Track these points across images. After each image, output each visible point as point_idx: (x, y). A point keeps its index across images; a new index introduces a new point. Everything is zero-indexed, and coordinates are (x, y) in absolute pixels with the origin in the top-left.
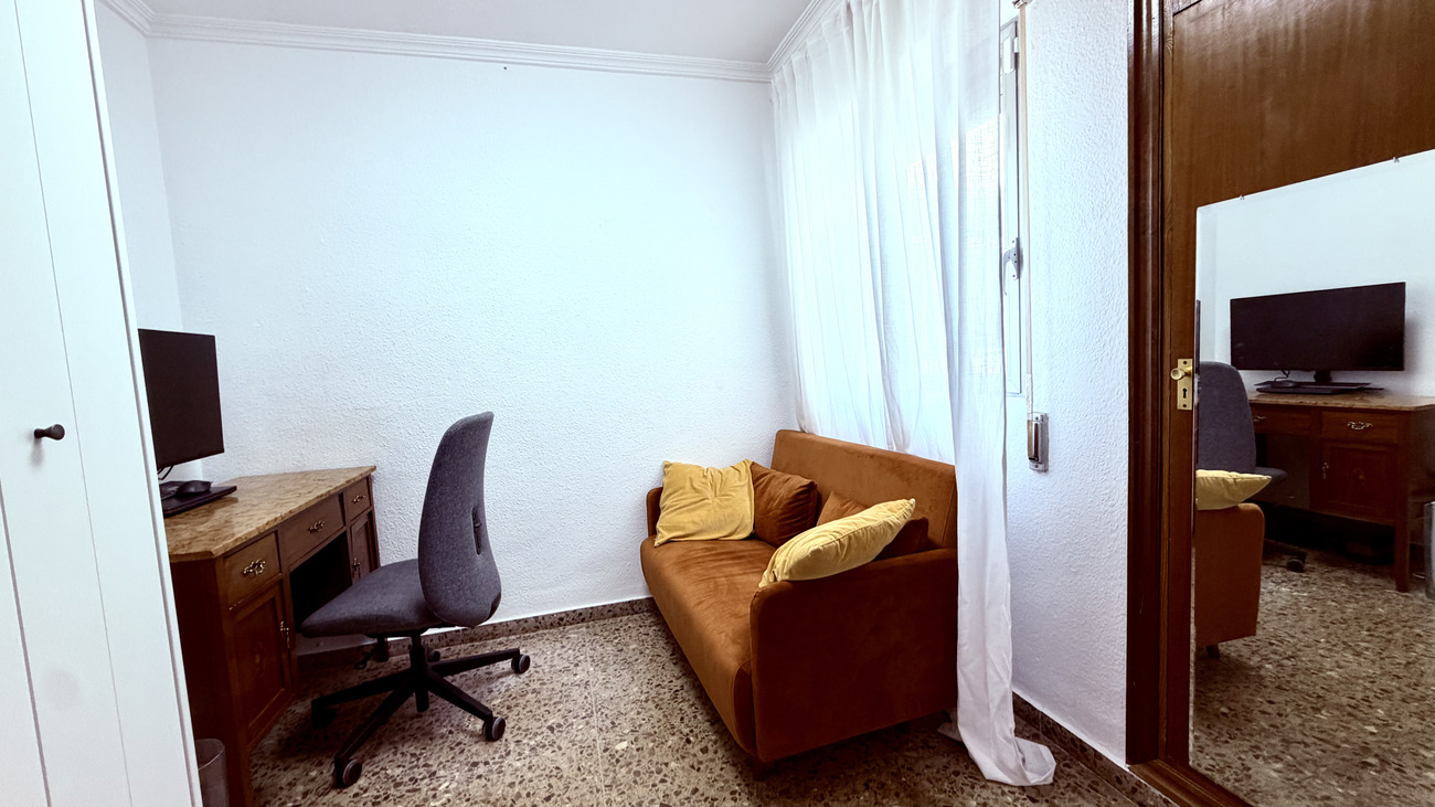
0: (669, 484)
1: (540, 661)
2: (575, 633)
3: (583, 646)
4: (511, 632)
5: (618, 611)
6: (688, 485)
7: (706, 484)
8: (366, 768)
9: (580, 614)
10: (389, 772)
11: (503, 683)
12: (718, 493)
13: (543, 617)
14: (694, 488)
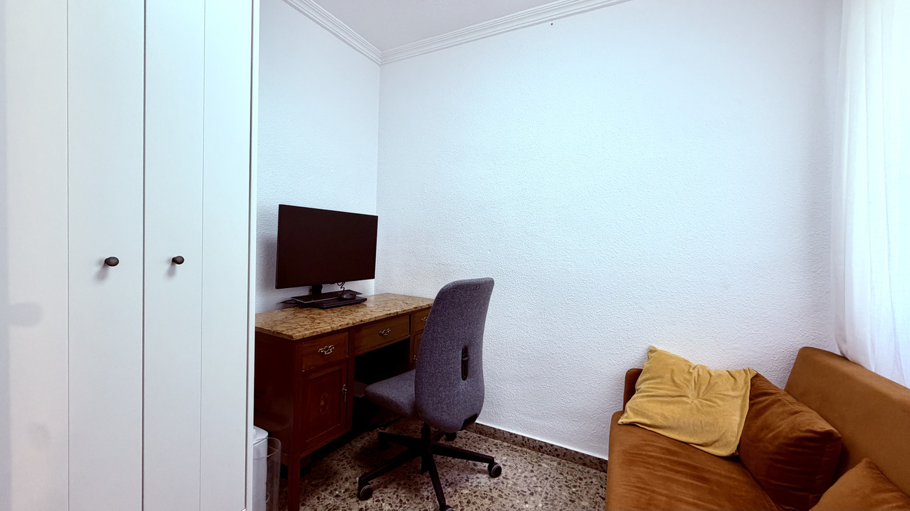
0: (648, 370)
1: (510, 475)
2: (548, 464)
3: (547, 479)
4: (505, 440)
5: (588, 462)
6: (668, 375)
7: (689, 381)
8: (377, 494)
9: (556, 450)
10: (384, 504)
11: (478, 478)
12: (701, 394)
13: (529, 439)
14: (674, 381)
